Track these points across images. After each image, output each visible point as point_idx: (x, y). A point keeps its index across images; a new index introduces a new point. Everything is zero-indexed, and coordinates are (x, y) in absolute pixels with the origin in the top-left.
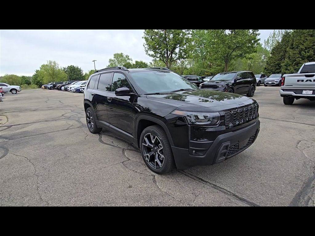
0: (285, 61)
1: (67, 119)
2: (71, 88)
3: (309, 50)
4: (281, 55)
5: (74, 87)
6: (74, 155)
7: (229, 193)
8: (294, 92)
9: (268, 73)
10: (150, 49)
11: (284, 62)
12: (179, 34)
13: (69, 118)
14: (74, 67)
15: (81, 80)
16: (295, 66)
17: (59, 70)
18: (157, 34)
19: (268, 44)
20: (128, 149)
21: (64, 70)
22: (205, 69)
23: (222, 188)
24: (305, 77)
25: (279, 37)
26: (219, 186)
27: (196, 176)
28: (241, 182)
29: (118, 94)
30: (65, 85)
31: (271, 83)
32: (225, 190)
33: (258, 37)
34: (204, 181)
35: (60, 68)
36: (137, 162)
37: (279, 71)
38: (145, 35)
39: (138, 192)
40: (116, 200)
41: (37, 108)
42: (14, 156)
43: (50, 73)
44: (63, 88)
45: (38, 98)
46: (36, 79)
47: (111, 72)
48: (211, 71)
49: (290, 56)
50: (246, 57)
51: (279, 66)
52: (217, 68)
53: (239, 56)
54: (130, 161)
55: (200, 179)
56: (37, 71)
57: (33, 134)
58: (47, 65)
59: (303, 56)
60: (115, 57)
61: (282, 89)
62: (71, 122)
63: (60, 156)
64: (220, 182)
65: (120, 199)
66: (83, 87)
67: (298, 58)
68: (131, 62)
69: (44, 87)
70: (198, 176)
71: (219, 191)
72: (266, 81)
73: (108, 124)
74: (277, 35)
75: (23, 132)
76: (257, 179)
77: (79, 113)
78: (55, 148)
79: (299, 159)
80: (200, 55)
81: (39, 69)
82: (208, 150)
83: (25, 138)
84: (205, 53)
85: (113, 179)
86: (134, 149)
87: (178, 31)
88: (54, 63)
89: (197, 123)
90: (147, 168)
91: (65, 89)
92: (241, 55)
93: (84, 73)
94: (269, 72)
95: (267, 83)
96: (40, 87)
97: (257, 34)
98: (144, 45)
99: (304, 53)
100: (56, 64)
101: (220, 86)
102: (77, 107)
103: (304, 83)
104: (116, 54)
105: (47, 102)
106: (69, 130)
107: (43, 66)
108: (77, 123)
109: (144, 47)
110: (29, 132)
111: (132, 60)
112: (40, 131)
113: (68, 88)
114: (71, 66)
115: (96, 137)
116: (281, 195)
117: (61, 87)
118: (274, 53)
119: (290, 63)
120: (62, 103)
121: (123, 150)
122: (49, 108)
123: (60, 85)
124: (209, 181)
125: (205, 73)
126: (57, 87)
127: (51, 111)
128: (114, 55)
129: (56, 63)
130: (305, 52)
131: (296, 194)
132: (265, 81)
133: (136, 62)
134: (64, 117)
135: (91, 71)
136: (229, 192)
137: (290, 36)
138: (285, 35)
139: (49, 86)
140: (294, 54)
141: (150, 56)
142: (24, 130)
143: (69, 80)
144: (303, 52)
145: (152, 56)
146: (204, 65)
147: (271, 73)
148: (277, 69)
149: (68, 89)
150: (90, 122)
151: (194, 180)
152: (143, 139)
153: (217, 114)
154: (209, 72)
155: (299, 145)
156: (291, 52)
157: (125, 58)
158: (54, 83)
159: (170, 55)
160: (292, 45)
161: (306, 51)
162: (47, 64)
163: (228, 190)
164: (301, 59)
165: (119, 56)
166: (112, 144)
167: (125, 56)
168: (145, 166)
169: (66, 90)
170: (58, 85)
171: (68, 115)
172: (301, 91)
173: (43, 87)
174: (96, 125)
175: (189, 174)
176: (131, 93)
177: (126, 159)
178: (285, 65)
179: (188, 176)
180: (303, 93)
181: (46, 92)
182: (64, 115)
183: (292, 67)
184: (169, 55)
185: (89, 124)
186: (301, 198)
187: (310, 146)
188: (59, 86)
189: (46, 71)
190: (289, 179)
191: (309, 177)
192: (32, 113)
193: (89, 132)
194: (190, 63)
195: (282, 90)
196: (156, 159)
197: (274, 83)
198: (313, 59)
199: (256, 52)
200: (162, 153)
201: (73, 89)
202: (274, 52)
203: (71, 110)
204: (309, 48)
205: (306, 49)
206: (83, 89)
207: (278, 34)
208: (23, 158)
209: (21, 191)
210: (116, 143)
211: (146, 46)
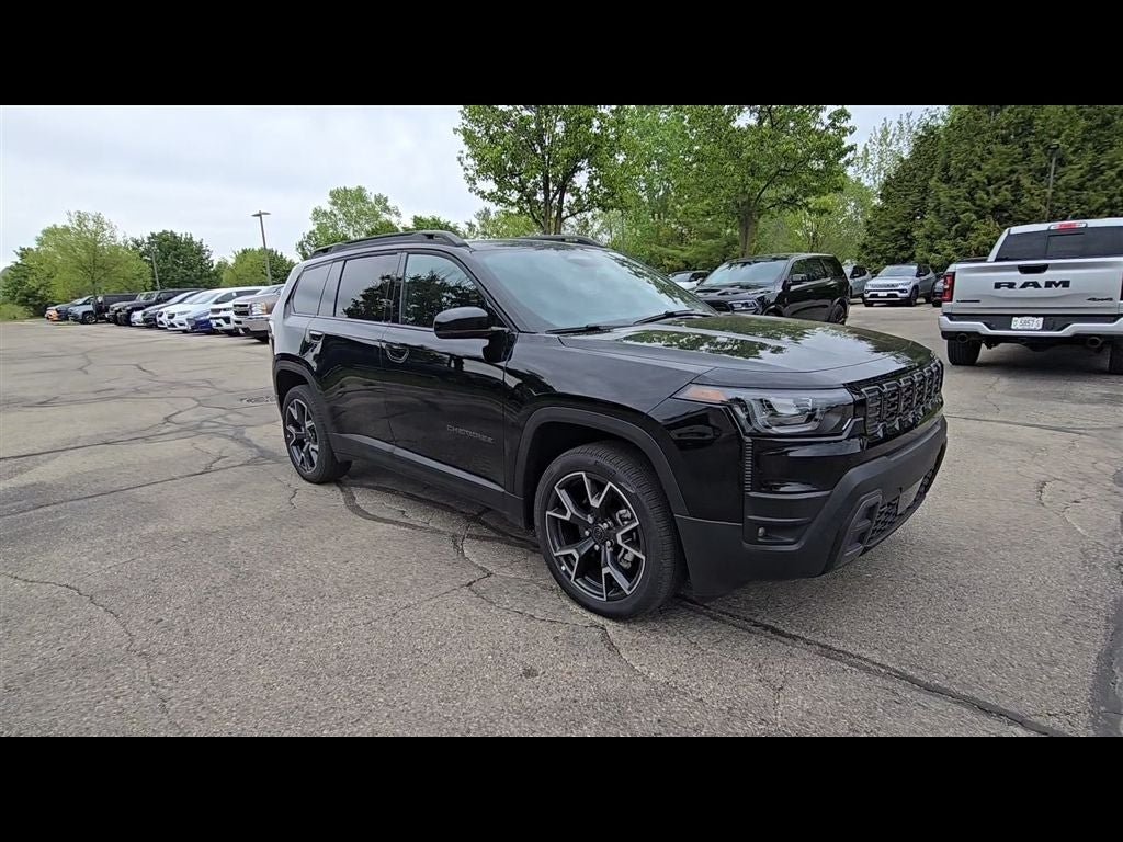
0: (924, 222)
1: (191, 434)
2: (172, 316)
3: (1000, 188)
4: (912, 202)
5: (185, 313)
6: (267, 567)
7: (883, 670)
8: (985, 323)
9: (874, 260)
10: (483, 171)
11: (922, 225)
12: (589, 122)
13: (197, 429)
14: (175, 237)
15: (209, 288)
16: (959, 240)
17: (117, 248)
18: (505, 118)
19: (866, 165)
20: (470, 536)
21: (133, 248)
22: (665, 246)
23: (855, 653)
24: (1018, 273)
25: (901, 141)
26: (842, 649)
27: (751, 620)
28: (911, 630)
29: (450, 332)
30: (147, 306)
31: (885, 294)
32: (866, 660)
33: (848, 141)
34: (782, 634)
35: (120, 240)
36: (521, 580)
37: (906, 256)
38: (466, 122)
39: (563, 690)
40: (493, 725)
41: (52, 394)
42: (19, 585)
43: (80, 261)
44: (137, 316)
45: (40, 356)
46: (20, 283)
47: (392, 252)
48: (686, 255)
49: (939, 204)
50: (811, 206)
51: (906, 239)
52: (704, 243)
53: (785, 202)
54: (492, 577)
55: (767, 628)
56: (24, 253)
57: (69, 496)
58: (66, 230)
59: (979, 206)
60: (334, 204)
61: (945, 314)
62: (214, 446)
63: (213, 575)
64: (840, 636)
65: (508, 720)
66: (222, 314)
67: (964, 212)
68: (394, 220)
69: (58, 312)
70: (758, 619)
71: (846, 667)
72: (869, 288)
73: (387, 447)
74: (893, 135)
75: (25, 487)
76: (957, 618)
77: (232, 410)
78: (181, 544)
79: (1065, 543)
80: (645, 198)
81: (34, 245)
82: (810, 522)
83: (40, 510)
84: (661, 193)
85: (455, 648)
86: (493, 535)
87: (584, 111)
88: (98, 220)
89: (774, 428)
90: (566, 601)
91: (146, 321)
92: (792, 200)
93: (216, 259)
94: (876, 257)
95: (872, 296)
96: (40, 312)
97: (845, 130)
98: (459, 159)
99: (985, 197)
100: (105, 227)
101: (738, 306)
102: (213, 387)
103: (1017, 292)
104: (338, 192)
105: (86, 373)
106: (215, 475)
107: (50, 233)
108: (234, 446)
109: (462, 164)
110: (51, 487)
111: (398, 214)
112: (96, 481)
113: (160, 316)
114: (165, 232)
115: (331, 496)
116: (1052, 666)
117: (130, 312)
118: (890, 193)
119: (942, 229)
120: (151, 373)
121: (454, 537)
122: (103, 395)
123: (124, 304)
124: (802, 634)
125: (666, 262)
126: (111, 313)
127: (114, 406)
128: (331, 194)
129: (106, 220)
130: (988, 194)
131: (1098, 658)
132: (866, 288)
133: (417, 220)
134: (174, 427)
135: (245, 252)
136: (883, 667)
137: (939, 139)
138: (921, 137)
139: (79, 311)
140: (951, 197)
141: (484, 197)
142: (29, 482)
143: (159, 287)
144: (981, 194)
145: (491, 197)
146: (661, 234)
147: (884, 261)
148: (901, 248)
149: (158, 319)
150: (300, 443)
151: (746, 633)
152: (549, 495)
153: (845, 396)
154: (678, 257)
155: (1044, 497)
156: (943, 193)
157: (373, 207)
158: (100, 299)
159: (558, 197)
160: (946, 169)
161: (991, 189)
162: (69, 225)
163: (878, 660)
164: (974, 217)
165: (349, 199)
166: (404, 520)
167: (373, 200)
168: (555, 596)
169: (151, 323)
170: (116, 306)
171: (190, 418)
172: (1005, 319)
173: (52, 312)
174: (329, 452)
175: (723, 613)
176: (494, 328)
177: (478, 574)
178: (928, 237)
179: (724, 622)
180: (1013, 327)
181: (70, 332)
182: (174, 419)
183: (947, 242)
184: (554, 196)
185: (294, 448)
186: (1116, 671)
187: (1078, 497)
188: (120, 311)
189: (64, 249)
190: (1057, 609)
191: (1115, 601)
192: (36, 413)
193: (299, 479)
194: (608, 227)
195: (946, 318)
196: (607, 565)
197: (896, 296)
198: (1011, 216)
199: (840, 189)
200: (635, 544)
201: (183, 319)
202: (891, 190)
203: (193, 398)
204: (998, 180)
205: (990, 185)
206: (221, 321)
207: (898, 132)
208: (61, 588)
209: (94, 719)
210: (416, 516)
211: (470, 162)
